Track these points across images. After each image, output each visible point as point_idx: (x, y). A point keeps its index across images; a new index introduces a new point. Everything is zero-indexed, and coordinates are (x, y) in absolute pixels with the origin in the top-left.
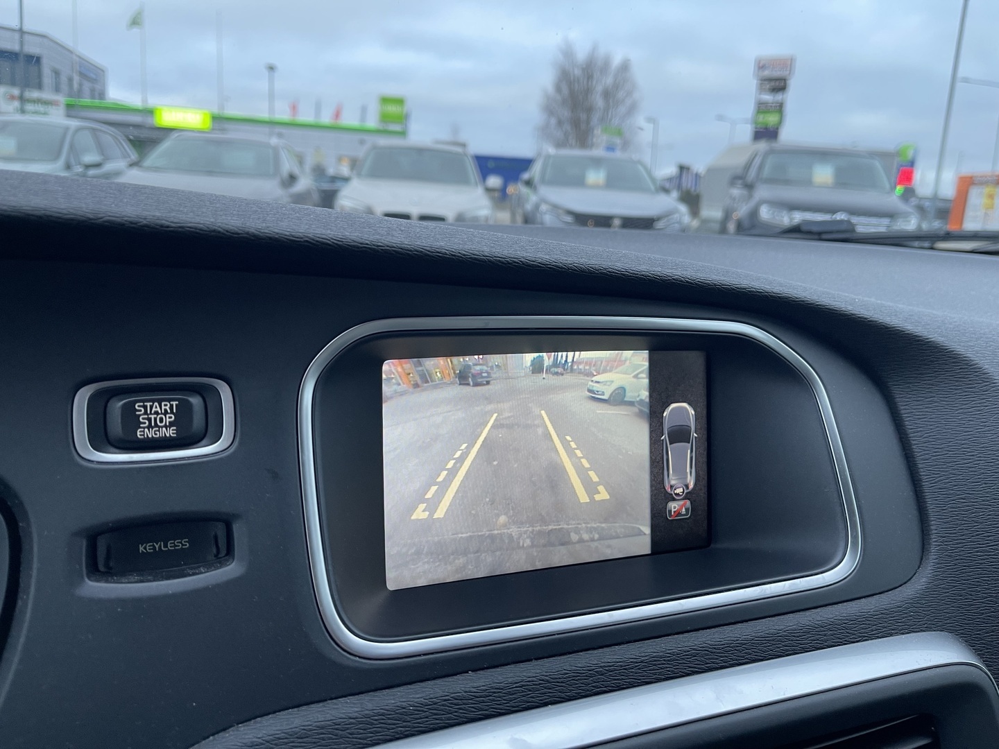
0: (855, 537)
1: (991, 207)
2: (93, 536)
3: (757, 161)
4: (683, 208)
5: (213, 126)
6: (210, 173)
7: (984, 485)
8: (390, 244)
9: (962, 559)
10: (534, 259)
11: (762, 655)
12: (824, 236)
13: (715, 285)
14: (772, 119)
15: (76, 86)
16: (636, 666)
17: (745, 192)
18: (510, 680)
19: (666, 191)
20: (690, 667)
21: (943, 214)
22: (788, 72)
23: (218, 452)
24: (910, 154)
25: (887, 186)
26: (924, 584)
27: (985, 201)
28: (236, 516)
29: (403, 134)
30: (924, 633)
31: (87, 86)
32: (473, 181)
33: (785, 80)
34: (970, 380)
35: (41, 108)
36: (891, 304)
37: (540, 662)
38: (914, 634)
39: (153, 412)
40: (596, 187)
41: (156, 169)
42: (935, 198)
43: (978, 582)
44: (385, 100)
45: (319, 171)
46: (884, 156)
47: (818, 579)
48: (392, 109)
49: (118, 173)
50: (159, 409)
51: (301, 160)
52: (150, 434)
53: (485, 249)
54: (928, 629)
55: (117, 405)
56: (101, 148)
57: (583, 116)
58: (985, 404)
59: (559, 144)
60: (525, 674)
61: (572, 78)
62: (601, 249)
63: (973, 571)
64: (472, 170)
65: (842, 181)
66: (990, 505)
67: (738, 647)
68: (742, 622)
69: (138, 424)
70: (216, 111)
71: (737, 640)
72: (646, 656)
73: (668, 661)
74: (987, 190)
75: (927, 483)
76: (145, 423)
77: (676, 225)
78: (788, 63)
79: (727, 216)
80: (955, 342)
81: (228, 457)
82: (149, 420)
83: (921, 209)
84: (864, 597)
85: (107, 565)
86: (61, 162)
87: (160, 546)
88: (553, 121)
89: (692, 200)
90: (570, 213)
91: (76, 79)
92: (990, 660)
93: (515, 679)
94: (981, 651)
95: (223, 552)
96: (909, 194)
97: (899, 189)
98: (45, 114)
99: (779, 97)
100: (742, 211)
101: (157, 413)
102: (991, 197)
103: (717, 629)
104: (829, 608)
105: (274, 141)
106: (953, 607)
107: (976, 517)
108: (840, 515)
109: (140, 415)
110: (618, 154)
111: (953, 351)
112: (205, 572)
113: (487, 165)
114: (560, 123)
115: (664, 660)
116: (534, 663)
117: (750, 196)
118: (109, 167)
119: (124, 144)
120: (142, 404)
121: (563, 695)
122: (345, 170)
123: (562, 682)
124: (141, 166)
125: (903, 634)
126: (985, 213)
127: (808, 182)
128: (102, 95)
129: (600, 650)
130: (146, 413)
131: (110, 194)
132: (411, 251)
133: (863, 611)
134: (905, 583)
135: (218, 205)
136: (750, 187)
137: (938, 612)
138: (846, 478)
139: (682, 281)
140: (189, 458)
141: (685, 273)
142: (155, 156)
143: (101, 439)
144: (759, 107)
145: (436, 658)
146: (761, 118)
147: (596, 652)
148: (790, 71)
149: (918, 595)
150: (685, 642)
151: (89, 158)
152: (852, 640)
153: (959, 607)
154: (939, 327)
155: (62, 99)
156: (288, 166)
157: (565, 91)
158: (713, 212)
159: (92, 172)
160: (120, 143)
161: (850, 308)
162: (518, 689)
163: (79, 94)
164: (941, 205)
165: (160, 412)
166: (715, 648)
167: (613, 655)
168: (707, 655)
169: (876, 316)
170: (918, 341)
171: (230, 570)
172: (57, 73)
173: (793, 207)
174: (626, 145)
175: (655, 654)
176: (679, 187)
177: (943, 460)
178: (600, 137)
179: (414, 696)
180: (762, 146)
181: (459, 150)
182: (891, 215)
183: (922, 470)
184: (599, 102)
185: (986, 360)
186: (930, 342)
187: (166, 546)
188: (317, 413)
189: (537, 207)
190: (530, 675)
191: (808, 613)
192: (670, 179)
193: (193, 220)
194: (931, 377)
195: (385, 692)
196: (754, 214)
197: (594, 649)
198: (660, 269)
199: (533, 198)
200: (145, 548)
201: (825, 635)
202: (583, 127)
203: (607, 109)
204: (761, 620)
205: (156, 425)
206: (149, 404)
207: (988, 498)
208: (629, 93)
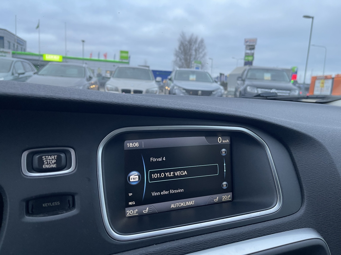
0: (280, 197)
1: (323, 86)
2: (27, 201)
3: (246, 73)
4: (222, 88)
5: (63, 60)
6: (62, 76)
7: (321, 179)
8: (128, 103)
9: (315, 204)
10: (174, 108)
11: (251, 237)
12: (268, 98)
13: (232, 115)
14: (250, 58)
15: (16, 47)
16: (210, 242)
17: (242, 82)
18: (168, 247)
19: (216, 82)
20: (227, 241)
21: (307, 89)
22: (255, 43)
23: (70, 172)
24: (295, 70)
25: (288, 80)
26: (303, 212)
27: (321, 85)
28: (76, 194)
29: (128, 63)
30: (303, 228)
31: (20, 47)
32: (152, 79)
33: (254, 46)
34: (315, 145)
35: (4, 54)
36: (289, 121)
37: (178, 241)
38: (300, 229)
39: (48, 159)
40: (193, 81)
41: (43, 75)
42: (304, 84)
43: (320, 211)
44: (122, 52)
45: (99, 75)
46: (287, 71)
47: (269, 211)
48: (124, 55)
49: (30, 76)
50: (50, 158)
51: (93, 72)
52: (47, 166)
53: (158, 104)
54: (305, 227)
55: (37, 157)
56: (24, 68)
57: (188, 58)
58: (320, 153)
59: (180, 67)
60: (173, 245)
61: (185, 45)
62: (195, 104)
63: (319, 208)
64: (151, 75)
65: (273, 79)
66: (323, 186)
67: (243, 234)
68: (244, 226)
69: (43, 163)
70: (64, 56)
71: (243, 232)
72: (213, 238)
73: (220, 239)
74: (321, 81)
75: (302, 179)
76: (46, 163)
77: (220, 93)
78: (255, 41)
79: (236, 90)
80: (310, 133)
81: (73, 174)
82: (47, 162)
83: (300, 88)
84: (284, 217)
85: (32, 211)
86: (10, 73)
87: (50, 205)
88: (178, 59)
89: (224, 85)
90: (184, 89)
91: (16, 44)
92: (325, 237)
93: (170, 247)
94: (322, 234)
95: (71, 206)
96: (295, 83)
97: (292, 81)
98: (5, 56)
99: (252, 51)
100: (241, 88)
101: (50, 159)
102: (323, 83)
103: (236, 229)
104: (272, 221)
105: (84, 65)
106: (313, 220)
107: (319, 190)
108: (275, 190)
109: (44, 161)
110: (200, 70)
111: (309, 136)
112: (65, 213)
113: (156, 73)
114: (180, 60)
115: (219, 239)
116: (176, 241)
117: (244, 84)
118: (27, 74)
119: (33, 67)
120: (45, 156)
121: (186, 252)
122: (108, 75)
123: (185, 248)
124: (38, 74)
125: (297, 229)
126: (321, 89)
127: (262, 79)
128: (25, 50)
129: (198, 236)
130: (46, 159)
131: (36, 88)
132: (134, 105)
133: (283, 221)
134: (297, 212)
135: (71, 91)
136: (244, 81)
137: (308, 221)
138: (277, 178)
139: (222, 114)
140: (60, 174)
141: (223, 111)
142: (44, 70)
143: (31, 169)
144: (246, 55)
145: (143, 240)
146: (247, 58)
147: (196, 237)
148: (256, 43)
149: (301, 216)
150: (225, 233)
151: (20, 71)
152: (280, 231)
153: (315, 220)
154: (304, 128)
155: (11, 51)
156: (89, 74)
157: (182, 49)
158: (231, 89)
159: (21, 76)
160: (31, 66)
161: (276, 122)
162: (171, 250)
163: (17, 49)
164: (306, 86)
165: (51, 159)
166: (235, 235)
167: (202, 238)
168: (233, 237)
169: (284, 125)
170: (298, 132)
171: (74, 212)
172: (9, 42)
173: (258, 87)
174: (203, 66)
175: (216, 237)
176: (220, 81)
177: (307, 171)
178: (194, 64)
179: (136, 253)
180: (247, 67)
181: (147, 68)
182: (290, 90)
183: (301, 175)
184: (194, 53)
185: (320, 138)
186: (302, 133)
187: (52, 204)
188: (103, 159)
189: (173, 87)
190: (175, 245)
191: (265, 223)
192: (217, 78)
193: (63, 96)
194: (303, 144)
195: (126, 252)
196: (245, 89)
197: (196, 236)
198: (214, 110)
199: (172, 84)
200: (45, 205)
201: (271, 230)
202: (188, 61)
203: (196, 55)
204: (250, 225)
205: (50, 163)
206: (47, 157)
207: (322, 184)
208: (203, 50)
